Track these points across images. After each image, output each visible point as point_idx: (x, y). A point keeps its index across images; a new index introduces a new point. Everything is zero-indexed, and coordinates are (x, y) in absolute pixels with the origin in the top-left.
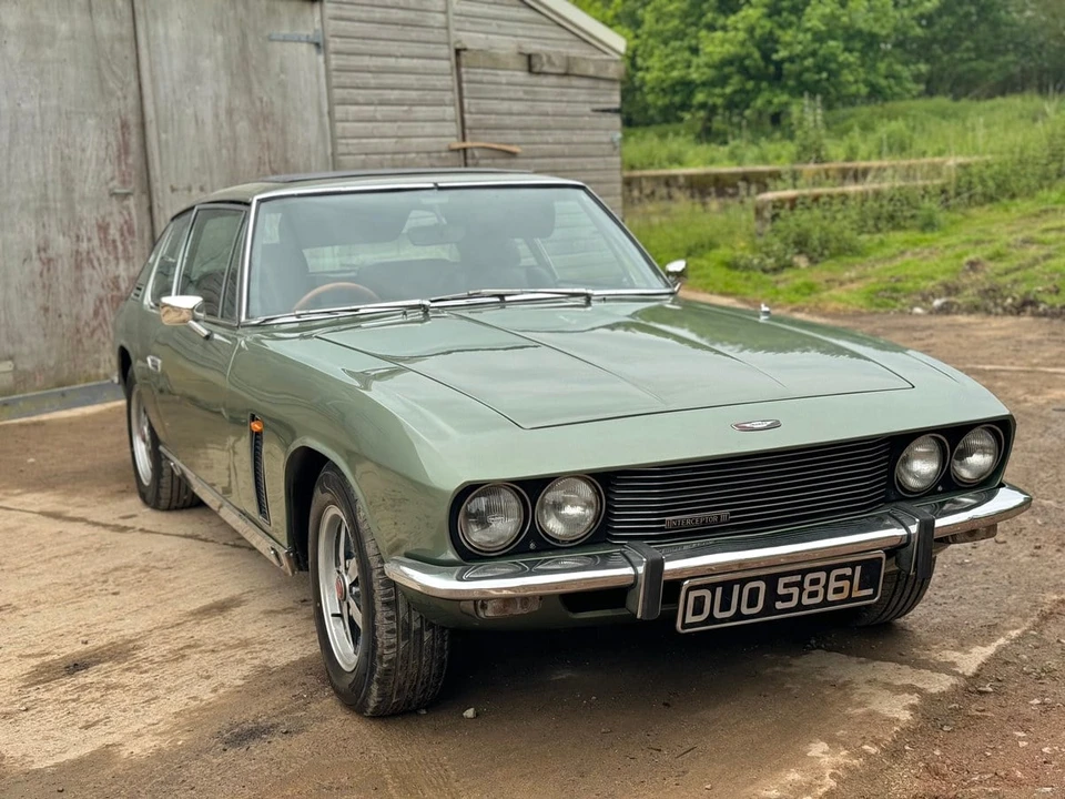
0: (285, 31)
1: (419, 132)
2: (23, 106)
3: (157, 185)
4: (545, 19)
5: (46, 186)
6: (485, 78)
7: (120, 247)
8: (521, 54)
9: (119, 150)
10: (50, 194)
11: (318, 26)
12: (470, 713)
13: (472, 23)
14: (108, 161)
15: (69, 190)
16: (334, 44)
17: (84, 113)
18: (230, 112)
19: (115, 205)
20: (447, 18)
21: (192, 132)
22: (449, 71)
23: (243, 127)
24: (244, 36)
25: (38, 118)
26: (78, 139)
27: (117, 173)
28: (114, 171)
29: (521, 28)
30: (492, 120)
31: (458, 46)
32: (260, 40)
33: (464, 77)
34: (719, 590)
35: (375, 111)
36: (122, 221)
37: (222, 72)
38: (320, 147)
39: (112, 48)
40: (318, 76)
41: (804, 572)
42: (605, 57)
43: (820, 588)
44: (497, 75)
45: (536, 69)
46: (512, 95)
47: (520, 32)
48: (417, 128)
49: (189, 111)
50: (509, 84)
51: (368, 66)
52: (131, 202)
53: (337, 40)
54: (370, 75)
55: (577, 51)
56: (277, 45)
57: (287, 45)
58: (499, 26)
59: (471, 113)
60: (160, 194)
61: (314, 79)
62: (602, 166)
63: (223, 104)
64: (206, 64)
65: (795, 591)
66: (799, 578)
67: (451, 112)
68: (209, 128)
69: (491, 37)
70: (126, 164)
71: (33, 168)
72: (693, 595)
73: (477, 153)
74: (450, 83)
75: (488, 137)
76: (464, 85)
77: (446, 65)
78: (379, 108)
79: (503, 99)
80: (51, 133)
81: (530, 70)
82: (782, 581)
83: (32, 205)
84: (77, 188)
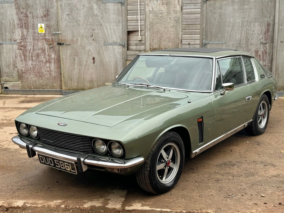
2: (236, 20)
3: (276, 41)
5: (240, 41)
7: (262, 57)
9: (266, 31)
10: (241, 43)
14: (261, 34)
15: (247, 42)
17: (255, 22)
19: (262, 46)
25: (241, 24)
26: (253, 29)
27: (264, 37)
28: (263, 37)
36: (263, 50)
39: (268, 4)
52: (268, 45)
70: (267, 35)
71: (237, 36)
80: (244, 27)
83: (235, 46)
84: (250, 41)
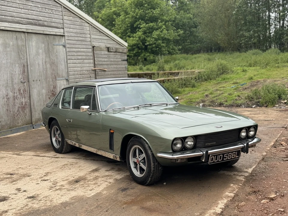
0: (57, 43)
1: (85, 66)
2: (3, 62)
3: (30, 80)
4: (111, 39)
6: (99, 53)
7: (23, 95)
8: (106, 47)
9: (23, 72)
10: (9, 82)
11: (64, 42)
12: (165, 184)
13: (96, 40)
14: (20, 74)
15: (12, 82)
16: (67, 46)
17: (15, 63)
18: (46, 62)
19: (22, 85)
20: (91, 39)
21: (37, 67)
22: (91, 52)
23: (48, 66)
24: (48, 44)
25: (6, 65)
26: (14, 69)
28: (22, 77)
29: (106, 41)
30: (101, 63)
31: (93, 46)
32: (52, 45)
33: (95, 53)
34: (215, 156)
35: (76, 61)
36: (24, 89)
37: (44, 53)
38: (65, 70)
39: (21, 48)
40: (64, 53)
41: (228, 153)
42: (123, 48)
43: (231, 156)
44: (101, 52)
45: (110, 51)
46: (105, 57)
47: (106, 42)
48: (85, 65)
49: (37, 62)
50: (104, 54)
51: (74, 51)
52: (25, 84)
53: (68, 45)
54: (75, 53)
55: (118, 46)
56: (55, 46)
57: (58, 46)
58: (101, 41)
59: (96, 61)
60: (31, 82)
61: (63, 54)
62: (124, 73)
63: (44, 60)
64: (41, 51)
65: (227, 156)
66: (227, 154)
67: (92, 61)
68: (41, 66)
69: (100, 43)
70: (24, 75)
71: (5, 76)
72: (212, 157)
73: (98, 71)
74: (92, 54)
75: (100, 67)
76: (95, 55)
77: (91, 50)
78: (77, 60)
79: (103, 58)
80: (9, 68)
81: (108, 51)
82: (225, 155)
83: (5, 85)
84: (14, 81)
